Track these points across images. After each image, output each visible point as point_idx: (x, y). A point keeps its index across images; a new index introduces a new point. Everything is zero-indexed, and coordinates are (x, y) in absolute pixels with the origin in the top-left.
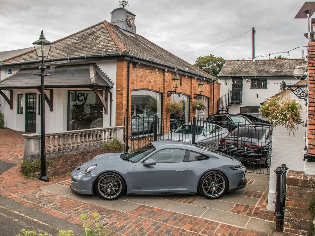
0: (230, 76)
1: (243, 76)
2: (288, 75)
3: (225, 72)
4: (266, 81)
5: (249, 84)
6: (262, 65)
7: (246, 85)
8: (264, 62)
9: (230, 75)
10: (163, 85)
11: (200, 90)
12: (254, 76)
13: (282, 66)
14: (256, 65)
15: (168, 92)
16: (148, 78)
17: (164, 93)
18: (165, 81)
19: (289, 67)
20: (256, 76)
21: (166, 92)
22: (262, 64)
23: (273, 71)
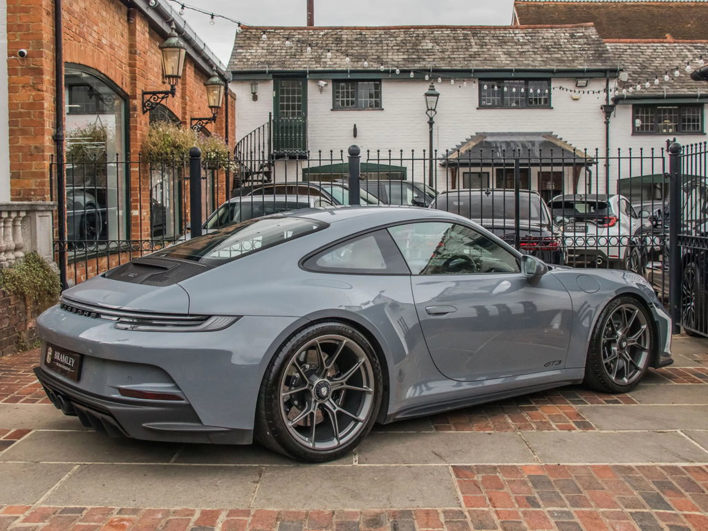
0: (270, 72)
1: (311, 72)
2: (444, 66)
3: (248, 60)
4: (378, 87)
5: (328, 96)
6: (358, 42)
7: (319, 99)
8: (361, 34)
9: (267, 69)
10: (130, 65)
11: (212, 104)
12: (346, 72)
13: (415, 45)
14: (339, 40)
15: (144, 93)
16: (95, 28)
17: (136, 98)
18: (135, 53)
19: (438, 47)
20: (352, 72)
21: (139, 92)
22: (356, 40)
23: (395, 59)
